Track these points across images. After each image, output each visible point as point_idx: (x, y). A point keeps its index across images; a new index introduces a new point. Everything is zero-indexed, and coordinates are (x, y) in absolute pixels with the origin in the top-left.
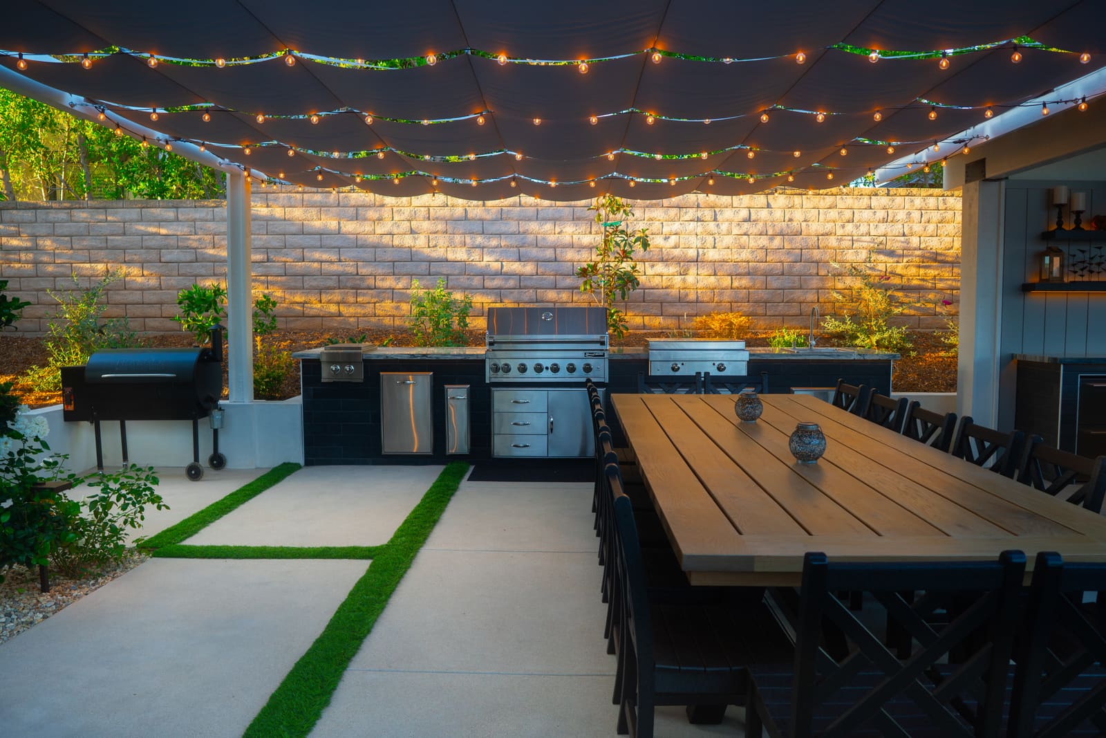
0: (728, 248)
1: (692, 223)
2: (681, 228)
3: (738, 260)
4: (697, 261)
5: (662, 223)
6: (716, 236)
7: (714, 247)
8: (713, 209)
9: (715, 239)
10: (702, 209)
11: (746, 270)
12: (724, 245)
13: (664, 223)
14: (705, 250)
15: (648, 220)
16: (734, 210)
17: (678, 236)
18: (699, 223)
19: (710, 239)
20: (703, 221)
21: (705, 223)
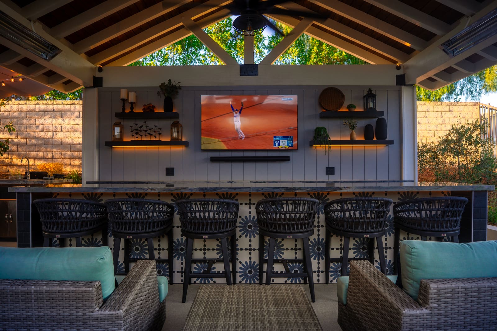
0: (69, 131)
1: (50, 119)
2: (45, 122)
3: (73, 137)
4: (53, 138)
5: (36, 119)
6: (63, 126)
7: (62, 131)
8: (61, 112)
9: (62, 127)
10: (55, 112)
11: (78, 142)
12: (66, 130)
13: (37, 119)
14: (57, 133)
15: (29, 118)
16: (71, 112)
17: (43, 126)
18: (54, 119)
19: (59, 127)
20: (56, 118)
21: (57, 119)
